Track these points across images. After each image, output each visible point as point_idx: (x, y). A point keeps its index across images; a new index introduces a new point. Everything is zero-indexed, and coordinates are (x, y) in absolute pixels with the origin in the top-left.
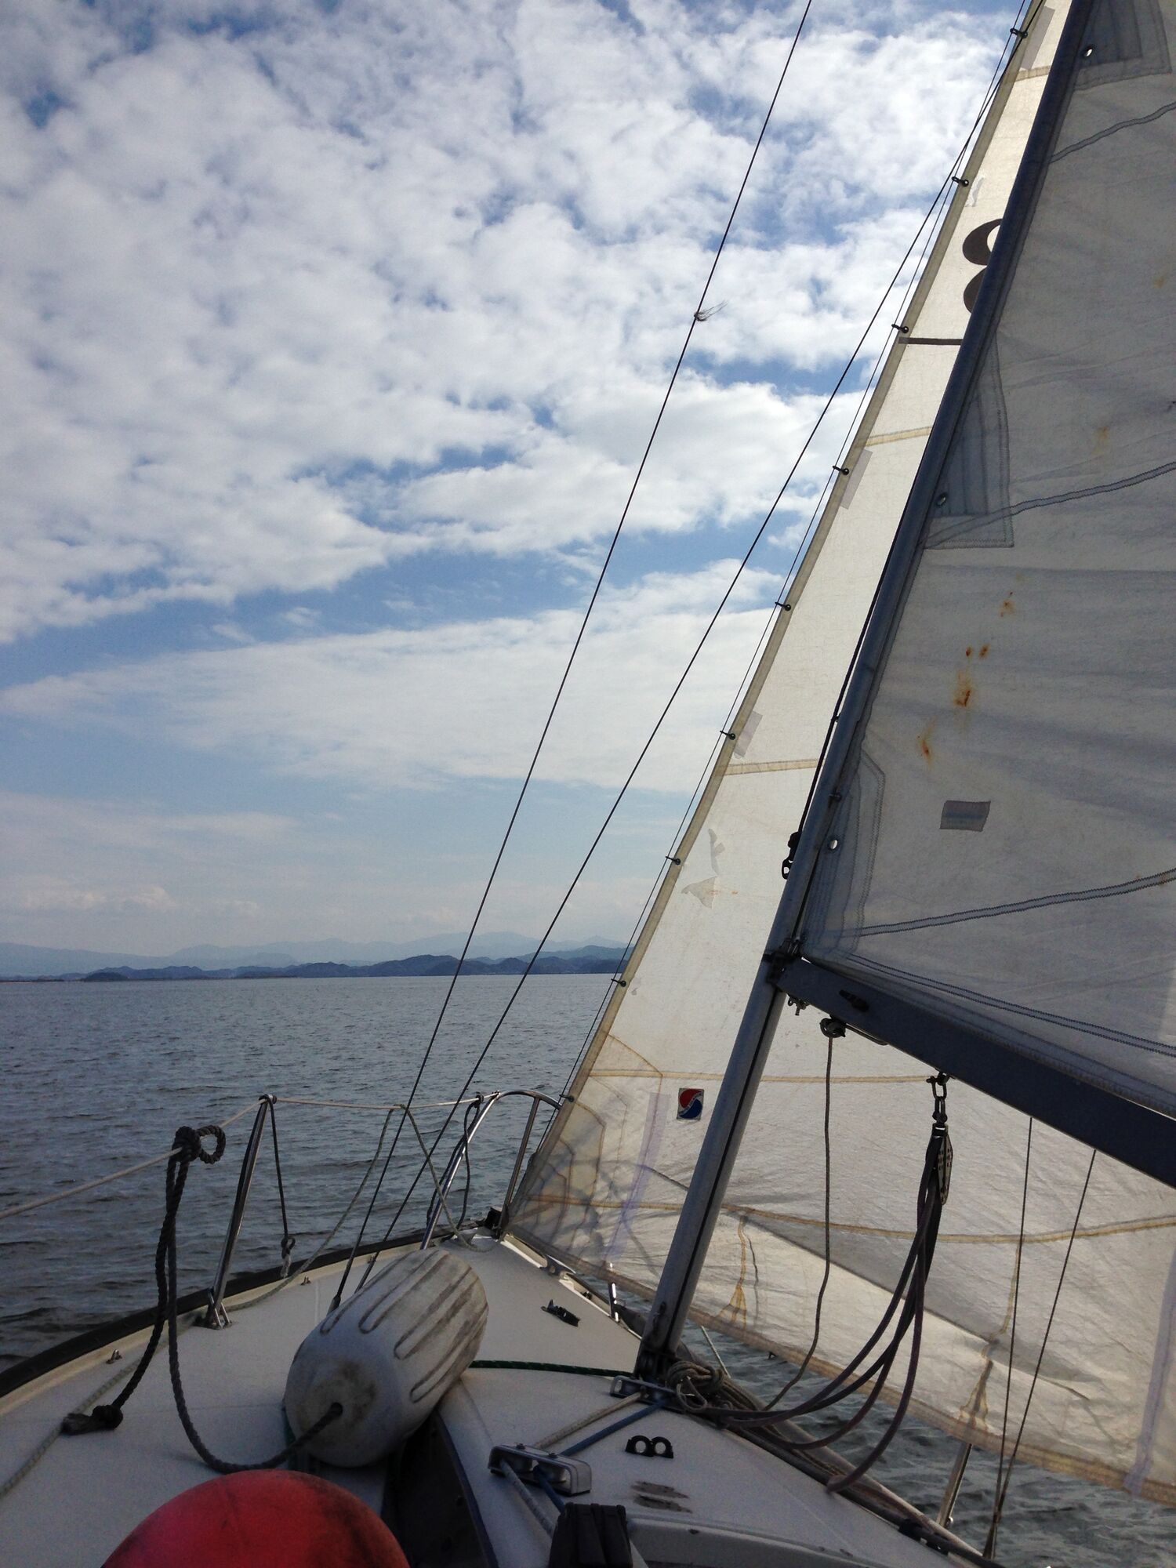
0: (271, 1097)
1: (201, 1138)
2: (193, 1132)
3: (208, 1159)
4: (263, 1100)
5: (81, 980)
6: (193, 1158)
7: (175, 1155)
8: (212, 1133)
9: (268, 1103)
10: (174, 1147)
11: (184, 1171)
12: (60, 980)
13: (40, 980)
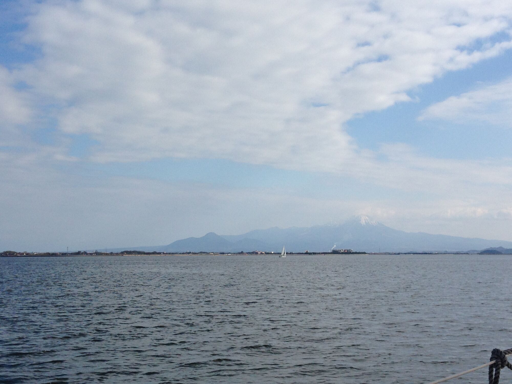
1: (507, 356)
2: (502, 352)
5: (478, 254)
6: (503, 367)
7: (492, 365)
10: (491, 359)
12: (467, 254)
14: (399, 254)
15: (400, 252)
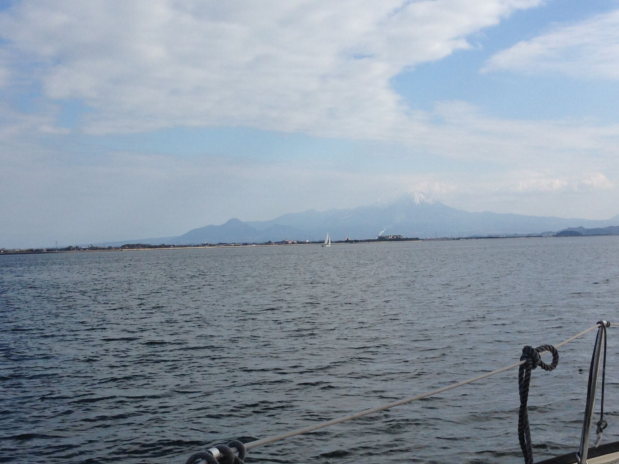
0: (605, 322)
1: (540, 354)
2: (533, 350)
3: (545, 367)
4: (599, 325)
5: (553, 236)
6: (534, 367)
7: (522, 365)
8: (547, 349)
9: (603, 327)
10: (522, 359)
11: (528, 375)
12: (540, 236)
13: (529, 236)
14: (459, 239)
15: (461, 237)
